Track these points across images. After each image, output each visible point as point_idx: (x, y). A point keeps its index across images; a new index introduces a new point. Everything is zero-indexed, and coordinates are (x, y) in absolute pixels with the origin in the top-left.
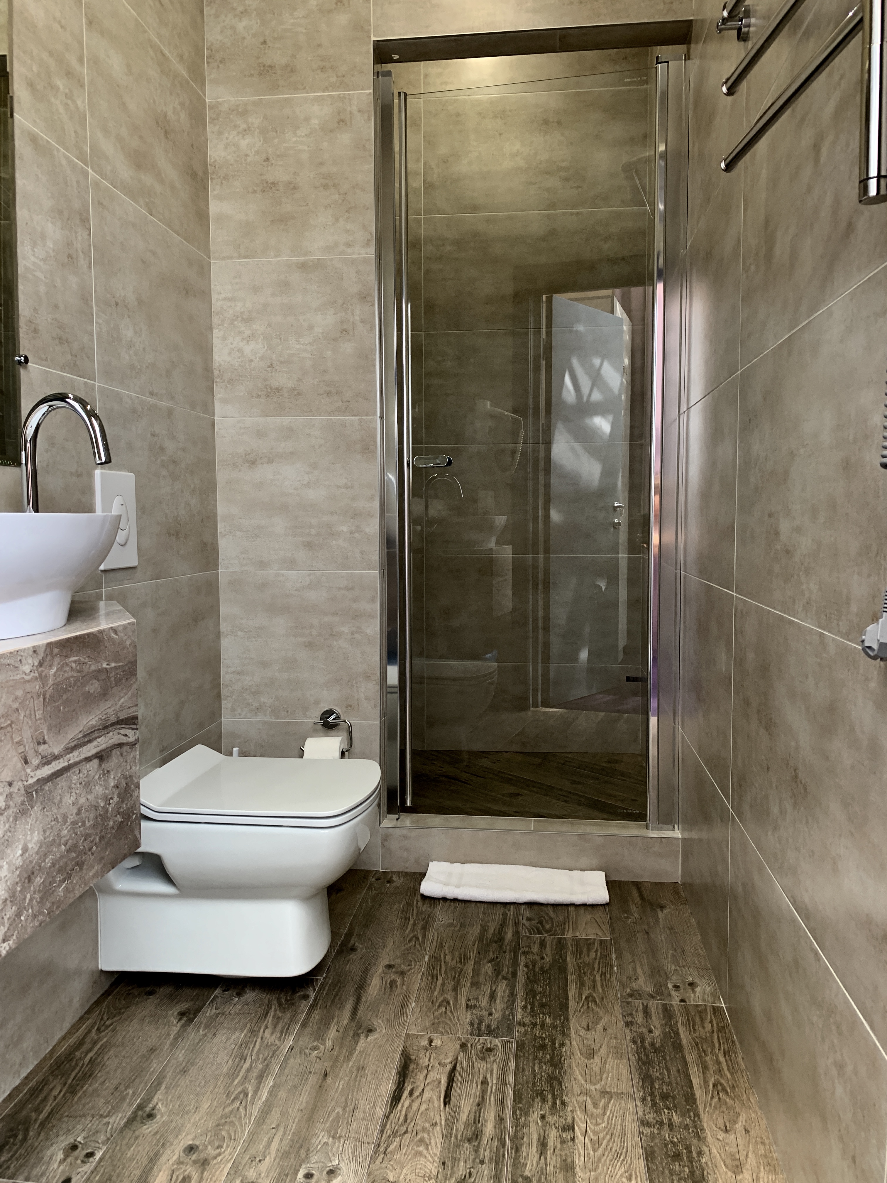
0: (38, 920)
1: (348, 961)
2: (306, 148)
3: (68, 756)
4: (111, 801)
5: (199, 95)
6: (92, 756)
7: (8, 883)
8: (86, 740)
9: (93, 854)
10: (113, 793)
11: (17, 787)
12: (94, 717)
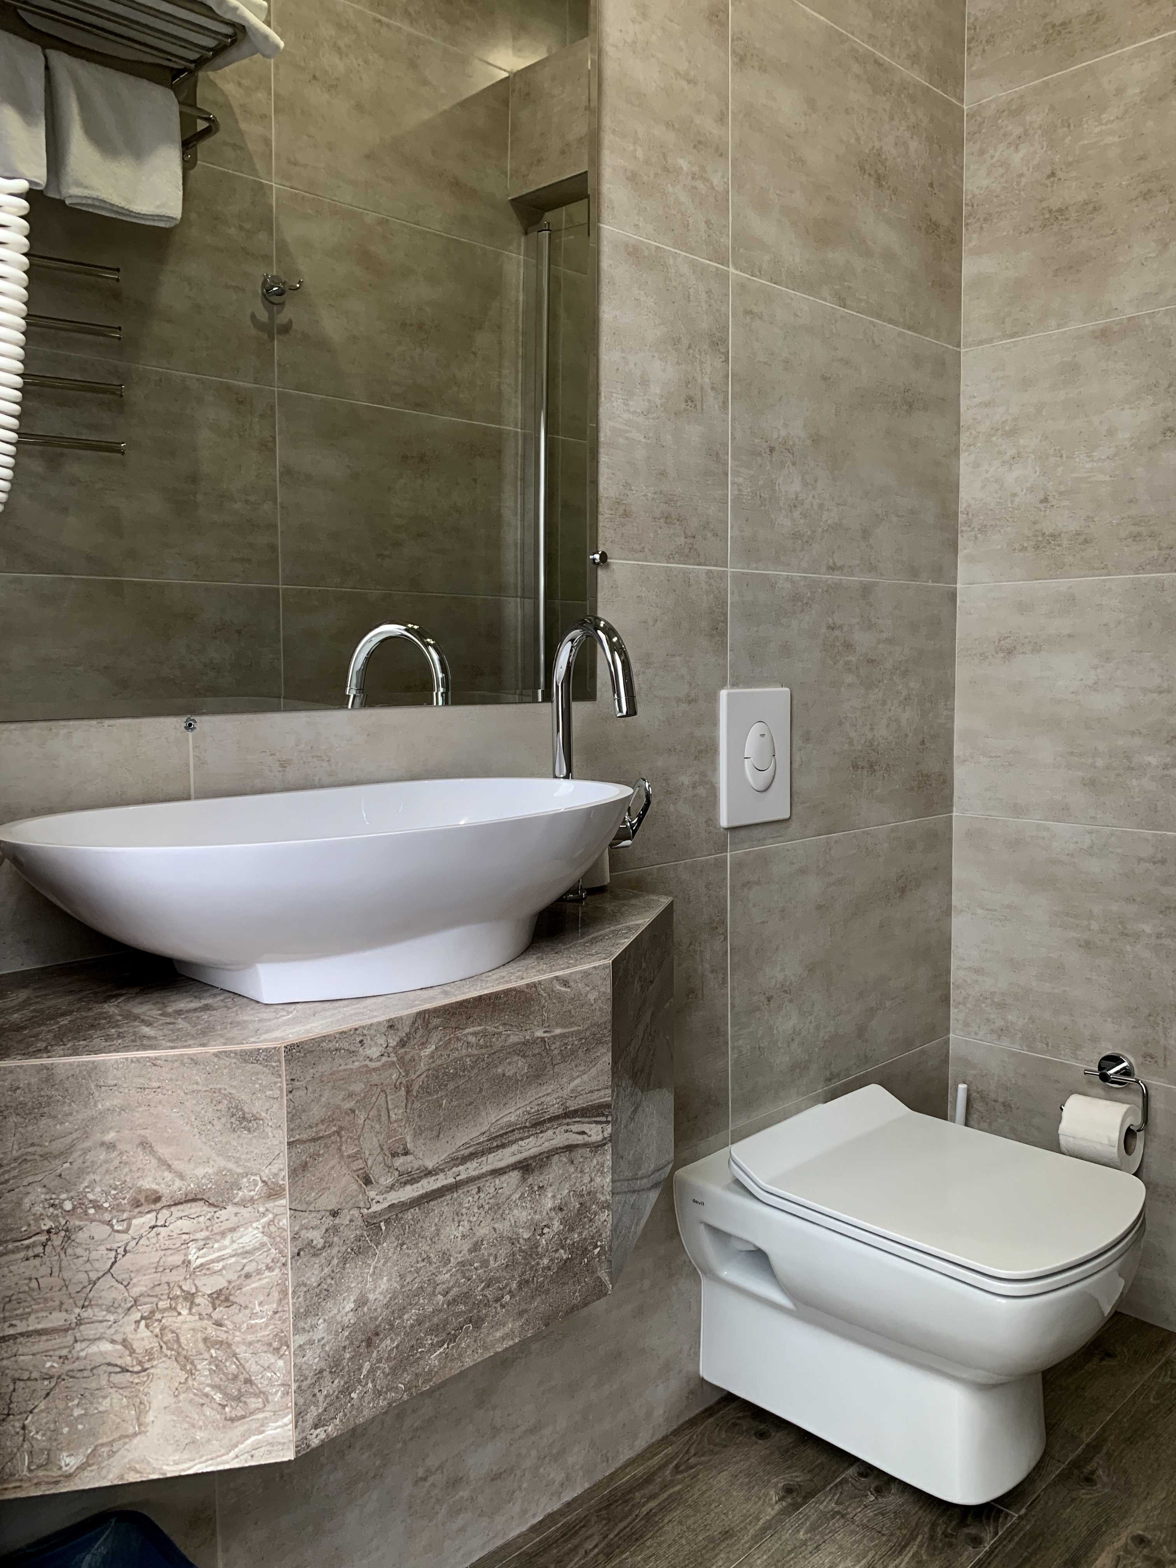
0: (385, 1399)
1: (1073, 1500)
2: (1117, 139)
3: (455, 1169)
4: (546, 1230)
5: (950, 103)
6: (508, 1167)
7: (327, 1348)
8: (495, 1144)
9: (503, 1306)
10: (551, 1219)
11: (348, 1217)
12: (513, 1110)
